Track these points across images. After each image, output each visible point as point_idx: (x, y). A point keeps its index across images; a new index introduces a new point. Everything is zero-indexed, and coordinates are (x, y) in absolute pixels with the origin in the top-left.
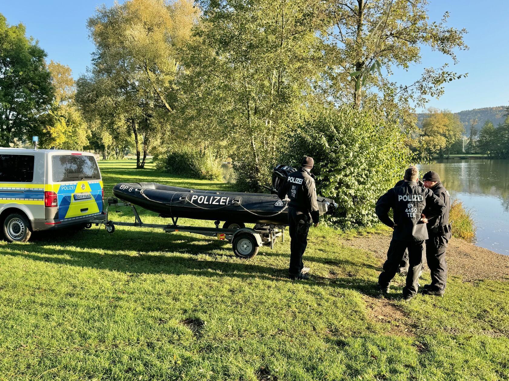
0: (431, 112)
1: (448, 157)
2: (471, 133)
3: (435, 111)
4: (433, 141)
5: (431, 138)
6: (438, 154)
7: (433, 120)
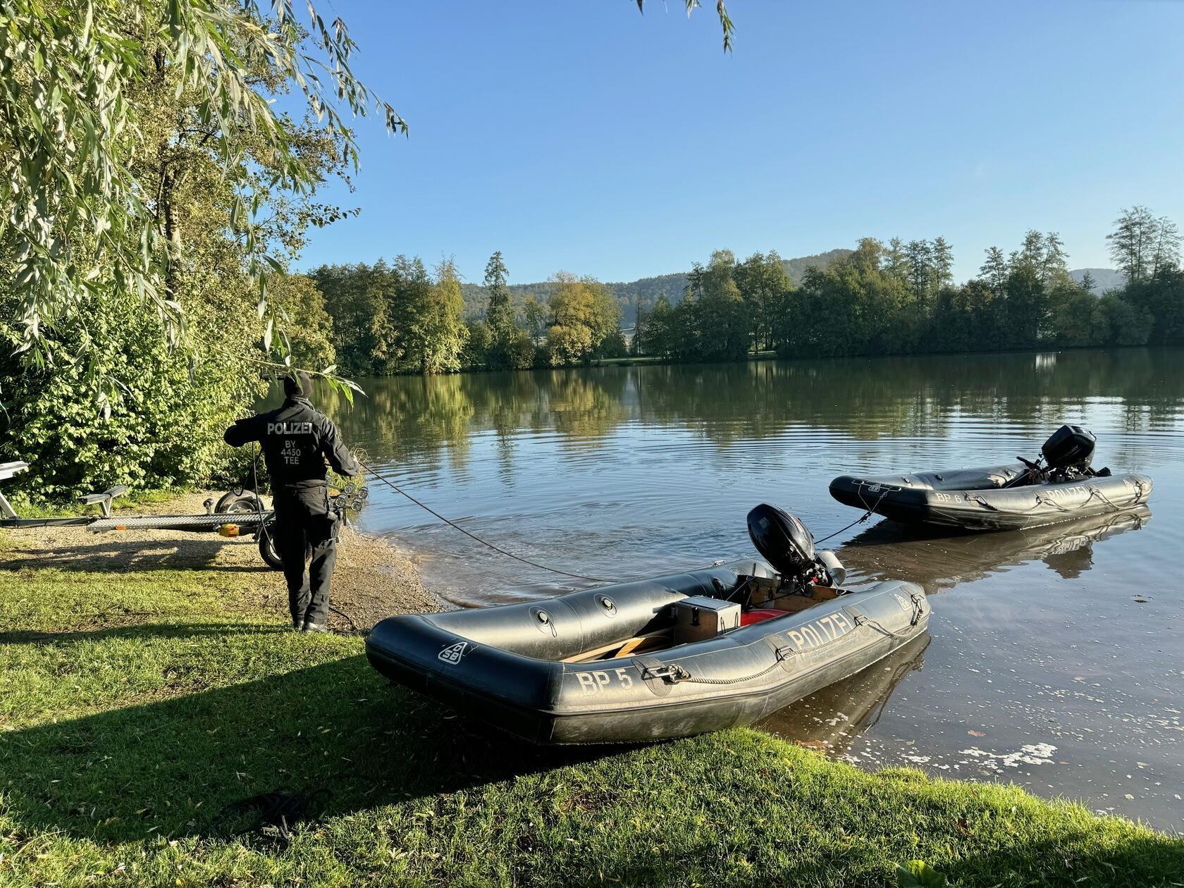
0: (563, 280)
1: (599, 363)
2: (638, 319)
3: (569, 279)
4: (570, 335)
5: (566, 329)
6: (579, 358)
7: (566, 296)
